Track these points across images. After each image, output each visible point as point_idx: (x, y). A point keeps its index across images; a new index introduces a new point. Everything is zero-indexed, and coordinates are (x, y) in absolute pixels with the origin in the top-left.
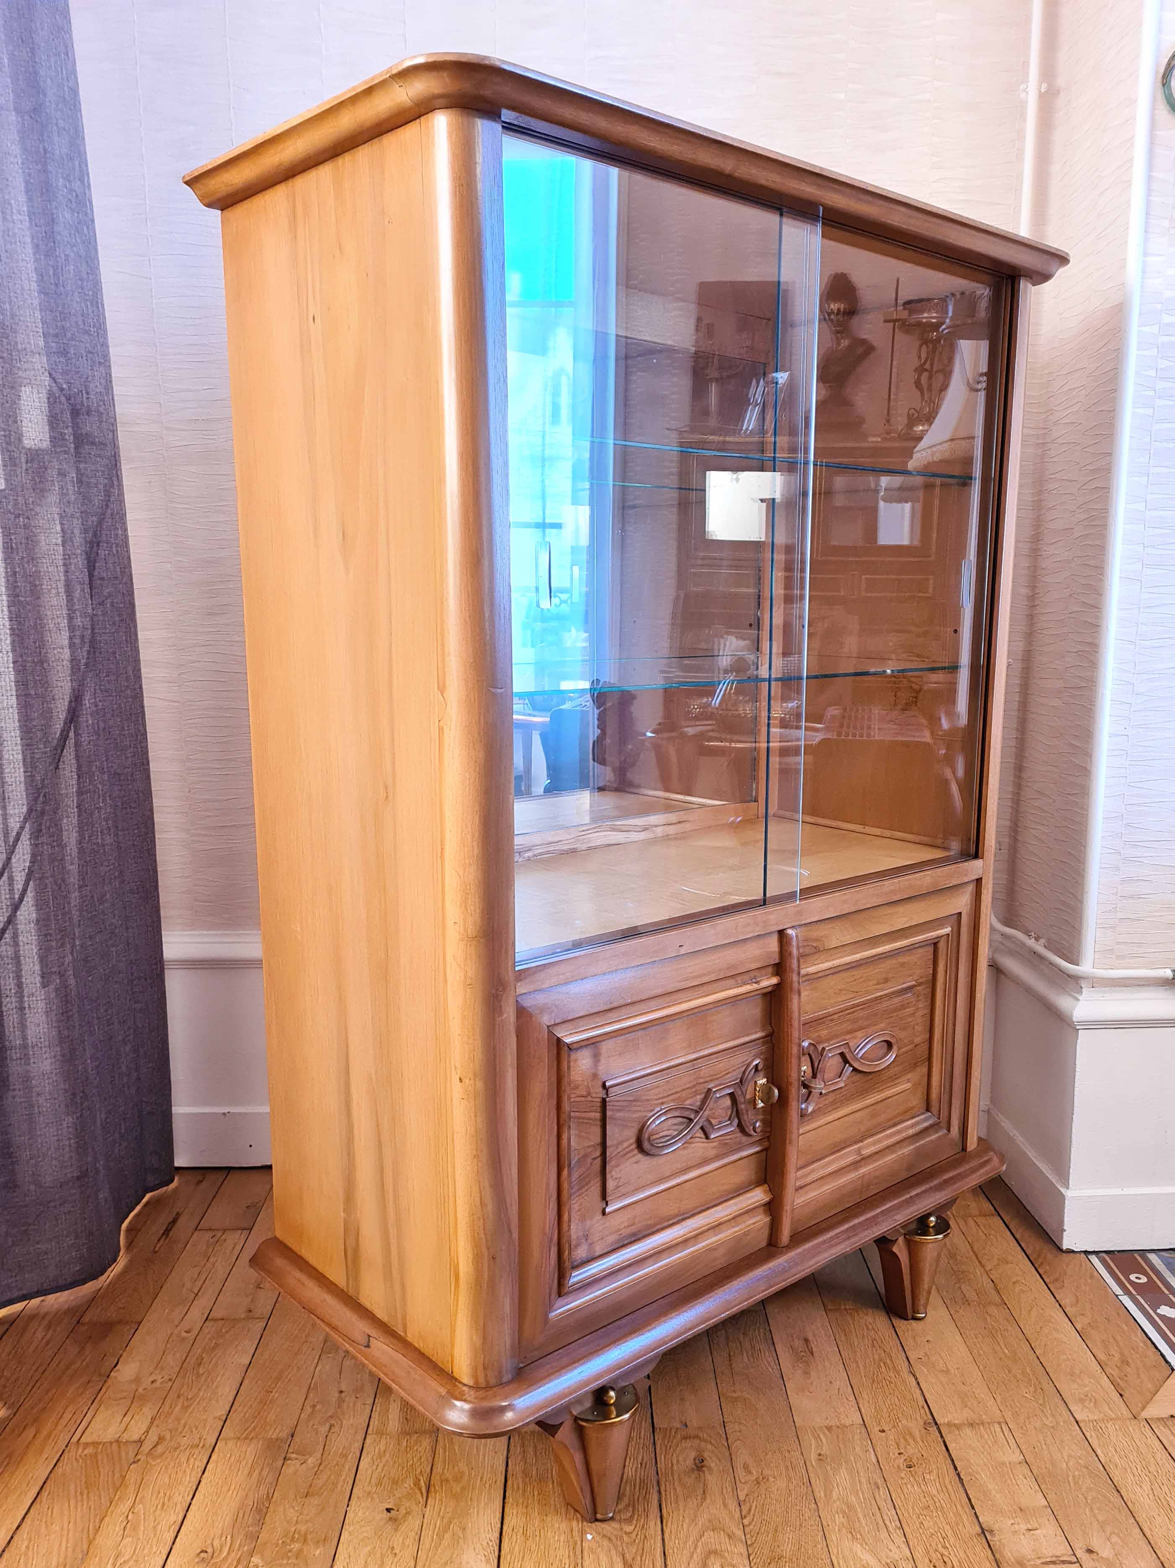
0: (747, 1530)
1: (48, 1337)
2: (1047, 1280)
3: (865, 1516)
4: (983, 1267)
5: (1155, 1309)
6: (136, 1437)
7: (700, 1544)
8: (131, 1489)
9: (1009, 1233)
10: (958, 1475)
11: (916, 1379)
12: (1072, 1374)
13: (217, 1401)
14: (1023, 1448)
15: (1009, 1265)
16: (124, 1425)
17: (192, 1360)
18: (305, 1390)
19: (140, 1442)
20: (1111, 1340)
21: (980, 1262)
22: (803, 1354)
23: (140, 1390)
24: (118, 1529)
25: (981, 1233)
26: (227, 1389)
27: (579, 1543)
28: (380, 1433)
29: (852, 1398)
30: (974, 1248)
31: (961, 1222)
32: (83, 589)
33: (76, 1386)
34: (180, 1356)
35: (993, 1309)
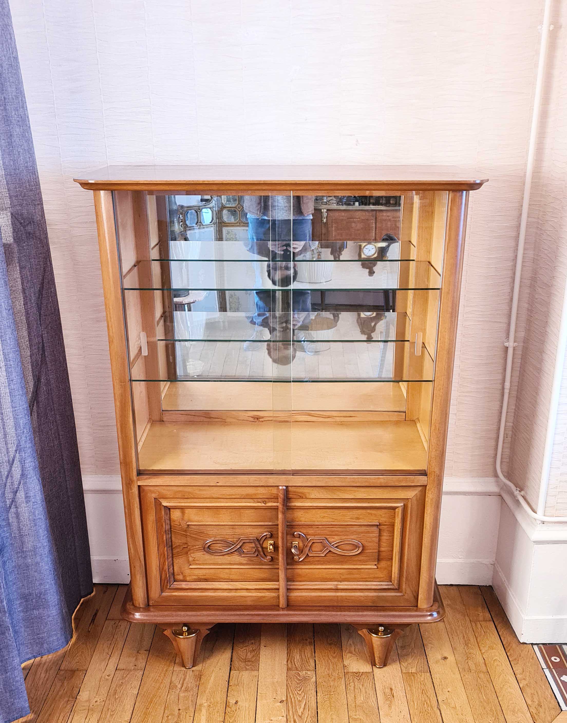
2: (510, 659)
4: (481, 651)
5: (560, 676)
9: (496, 630)
11: (440, 711)
12: (514, 711)
13: (125, 712)
18: (163, 708)
20: (536, 693)
21: (479, 648)
22: (389, 696)
23: (91, 706)
25: (482, 632)
26: (129, 706)
30: (478, 640)
31: (474, 624)
32: (37, 324)
33: (62, 703)
34: (106, 688)
35: (482, 675)
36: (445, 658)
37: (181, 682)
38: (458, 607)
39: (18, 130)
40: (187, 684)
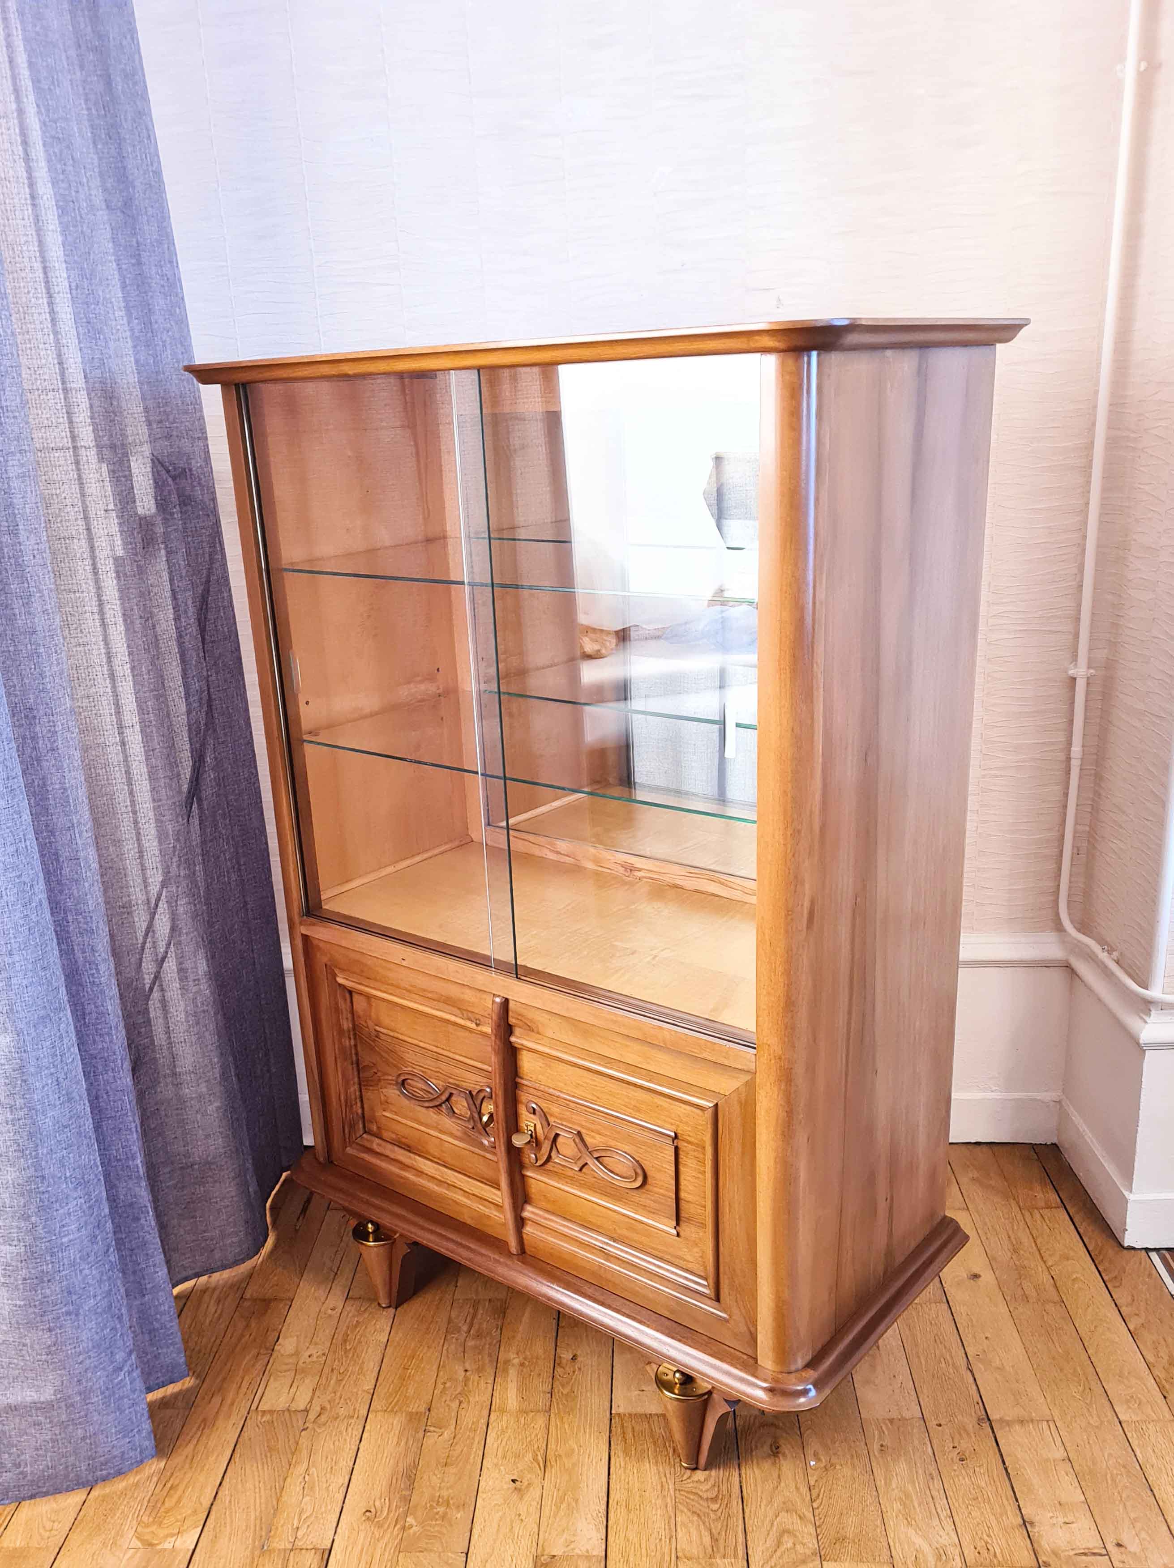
0: (816, 1512)
1: (219, 1312)
2: (1106, 1278)
3: (920, 1505)
4: (1045, 1262)
6: (302, 1407)
7: (775, 1523)
8: (305, 1453)
9: (1072, 1227)
10: (1006, 1469)
11: (973, 1375)
12: (1120, 1375)
13: (364, 1375)
14: (1067, 1445)
15: (1070, 1262)
16: (291, 1395)
17: (339, 1337)
18: (435, 1367)
19: (307, 1411)
20: (1163, 1342)
21: (1042, 1257)
23: (300, 1363)
24: (299, 1489)
25: (1045, 1227)
26: (372, 1364)
27: (673, 1518)
28: (503, 1410)
29: (913, 1393)
30: (1038, 1242)
31: (1027, 1214)
32: (198, 655)
33: (248, 1358)
34: (329, 1332)
35: (1050, 1307)
36: (976, 1276)
37: (468, 1321)
38: (993, 1183)
39: (162, 302)
40: (480, 1324)
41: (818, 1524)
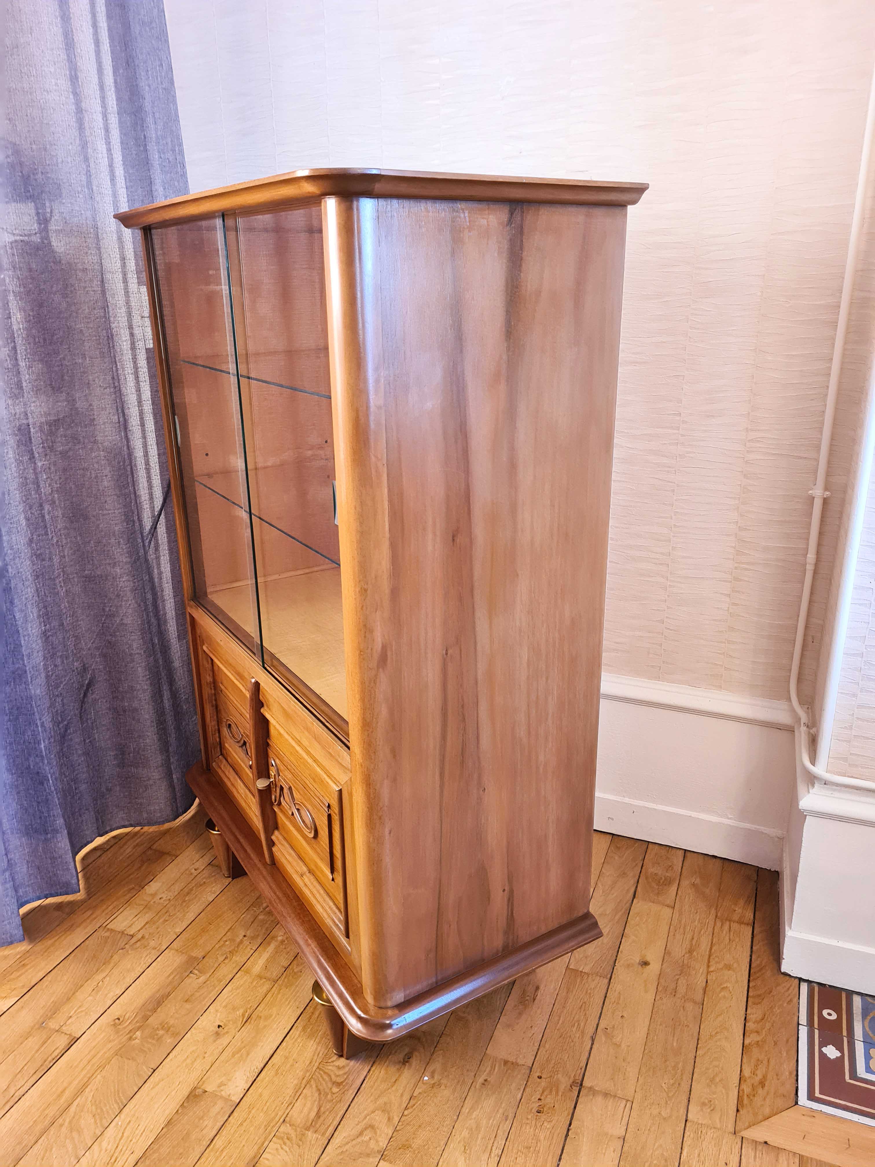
0: (403, 1119)
1: (131, 853)
2: (751, 994)
3: (482, 1139)
4: (709, 967)
5: (823, 1044)
6: (132, 933)
7: (368, 1117)
8: (112, 965)
9: (750, 945)
10: (570, 1131)
11: (593, 1044)
12: (713, 1080)
14: (631, 1125)
15: (730, 972)
16: (132, 922)
17: (187, 890)
18: (228, 928)
19: (132, 936)
20: (766, 1062)
21: (708, 962)
23: (152, 902)
24: (91, 989)
25: (727, 938)
27: (302, 1089)
28: (247, 972)
29: (537, 1044)
30: (713, 949)
31: (719, 924)
34: (183, 885)
35: (690, 1005)
36: (646, 964)
38: (708, 891)
41: (397, 1129)
